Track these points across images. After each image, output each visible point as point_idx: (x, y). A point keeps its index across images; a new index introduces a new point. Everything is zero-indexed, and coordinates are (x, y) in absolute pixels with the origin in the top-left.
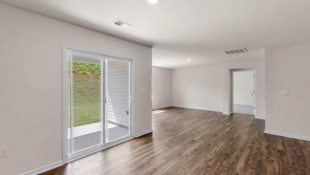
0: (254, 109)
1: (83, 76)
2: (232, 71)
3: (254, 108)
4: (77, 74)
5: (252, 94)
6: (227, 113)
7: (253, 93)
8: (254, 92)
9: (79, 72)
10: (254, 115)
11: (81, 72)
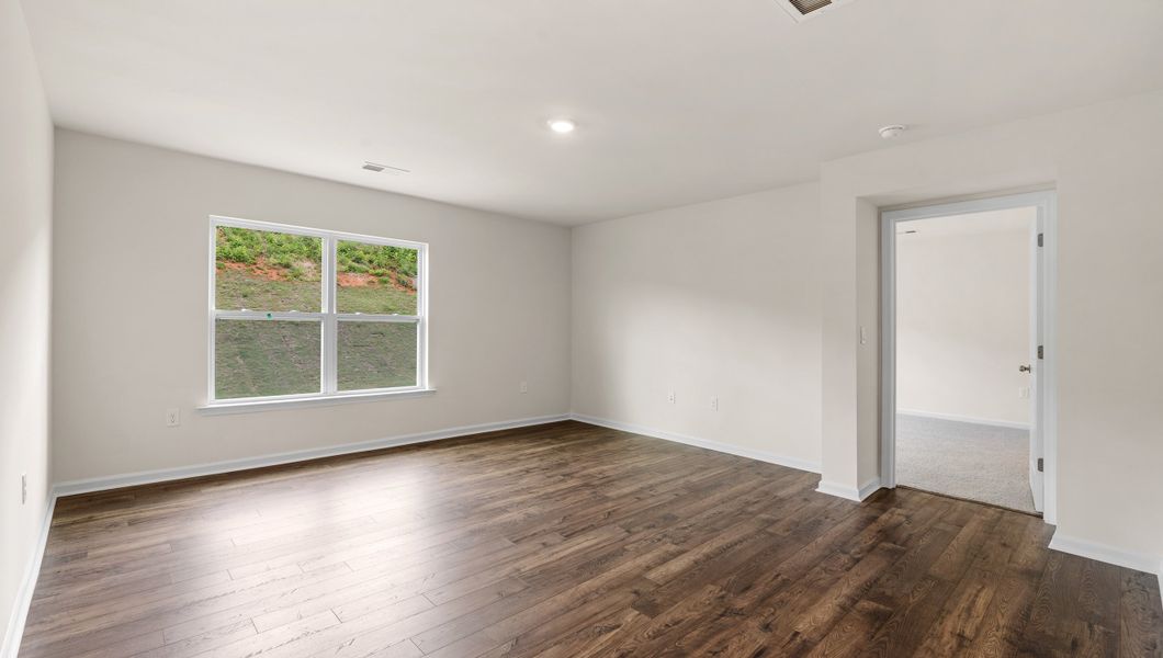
0: (1041, 468)
1: (275, 277)
2: (885, 213)
3: (1041, 462)
4: (254, 267)
5: (1023, 369)
6: (844, 483)
7: (1033, 361)
8: (1040, 355)
9: (260, 262)
10: (1040, 516)
11: (272, 260)
